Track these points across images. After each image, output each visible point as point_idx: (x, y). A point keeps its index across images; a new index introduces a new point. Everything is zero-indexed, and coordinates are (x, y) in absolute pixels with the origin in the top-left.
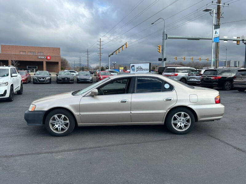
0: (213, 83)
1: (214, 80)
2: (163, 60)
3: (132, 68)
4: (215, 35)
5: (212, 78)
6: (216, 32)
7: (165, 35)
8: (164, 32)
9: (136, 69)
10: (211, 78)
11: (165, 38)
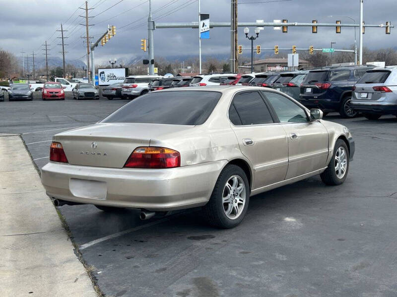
2: (150, 63)
3: (100, 75)
4: (203, 28)
6: (204, 24)
7: (152, 23)
8: (149, 18)
9: (106, 78)
11: (152, 28)
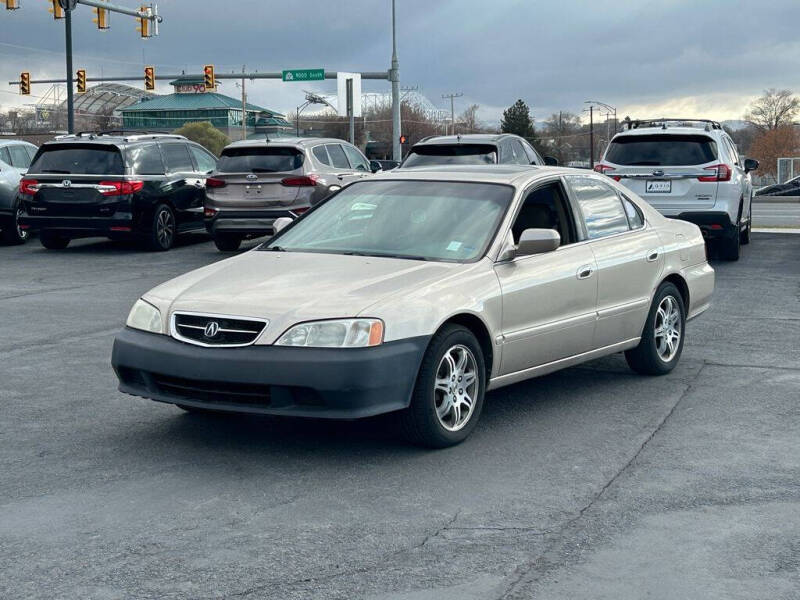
0: (111, 213)
1: (114, 200)
5: (102, 188)
10: (95, 186)
